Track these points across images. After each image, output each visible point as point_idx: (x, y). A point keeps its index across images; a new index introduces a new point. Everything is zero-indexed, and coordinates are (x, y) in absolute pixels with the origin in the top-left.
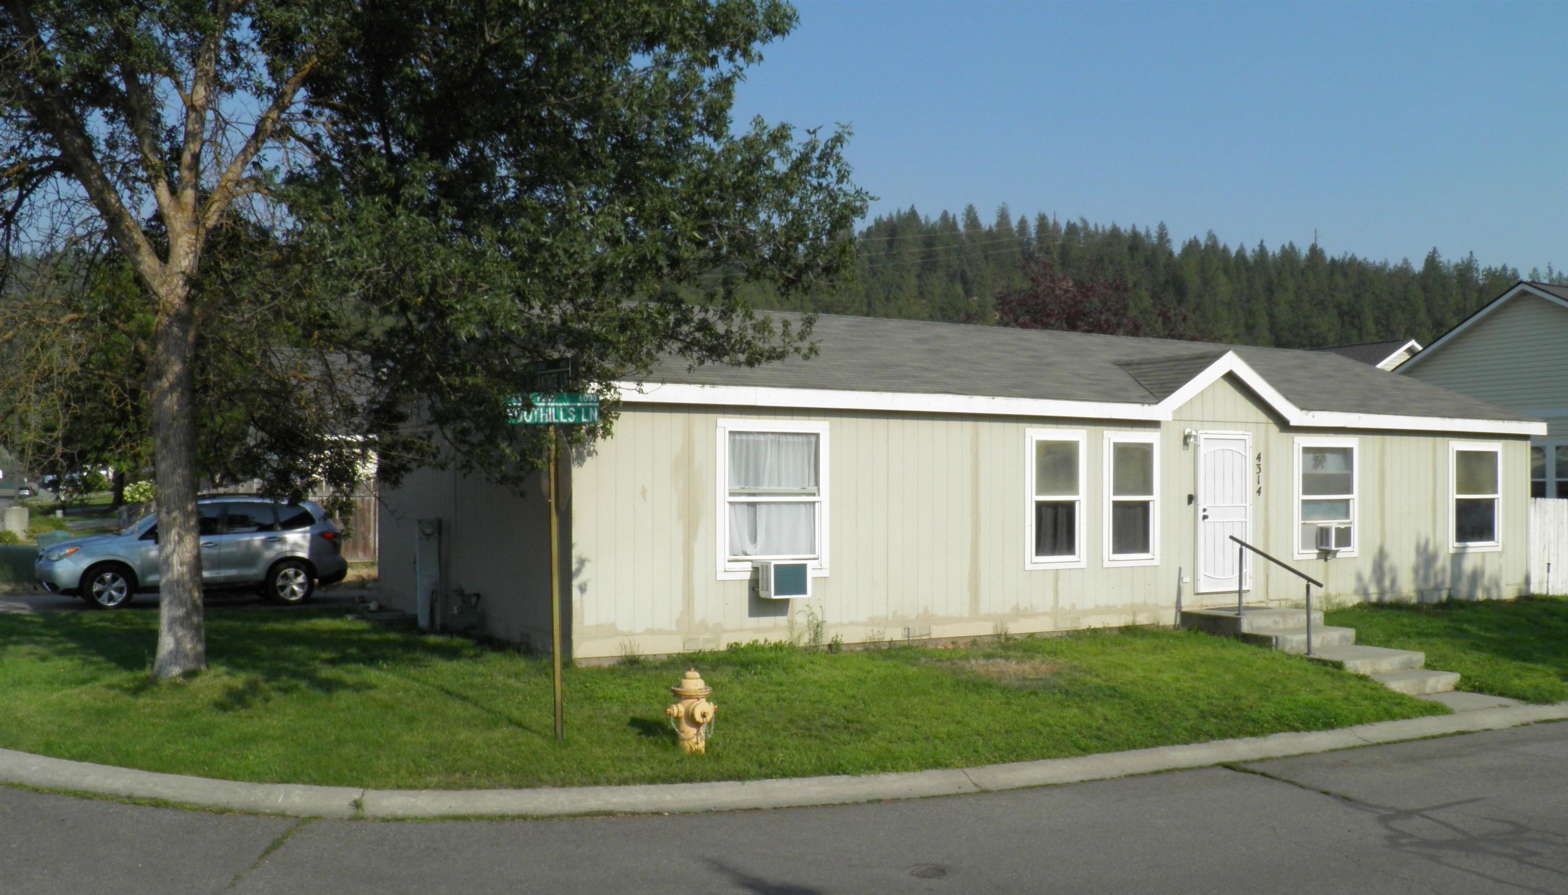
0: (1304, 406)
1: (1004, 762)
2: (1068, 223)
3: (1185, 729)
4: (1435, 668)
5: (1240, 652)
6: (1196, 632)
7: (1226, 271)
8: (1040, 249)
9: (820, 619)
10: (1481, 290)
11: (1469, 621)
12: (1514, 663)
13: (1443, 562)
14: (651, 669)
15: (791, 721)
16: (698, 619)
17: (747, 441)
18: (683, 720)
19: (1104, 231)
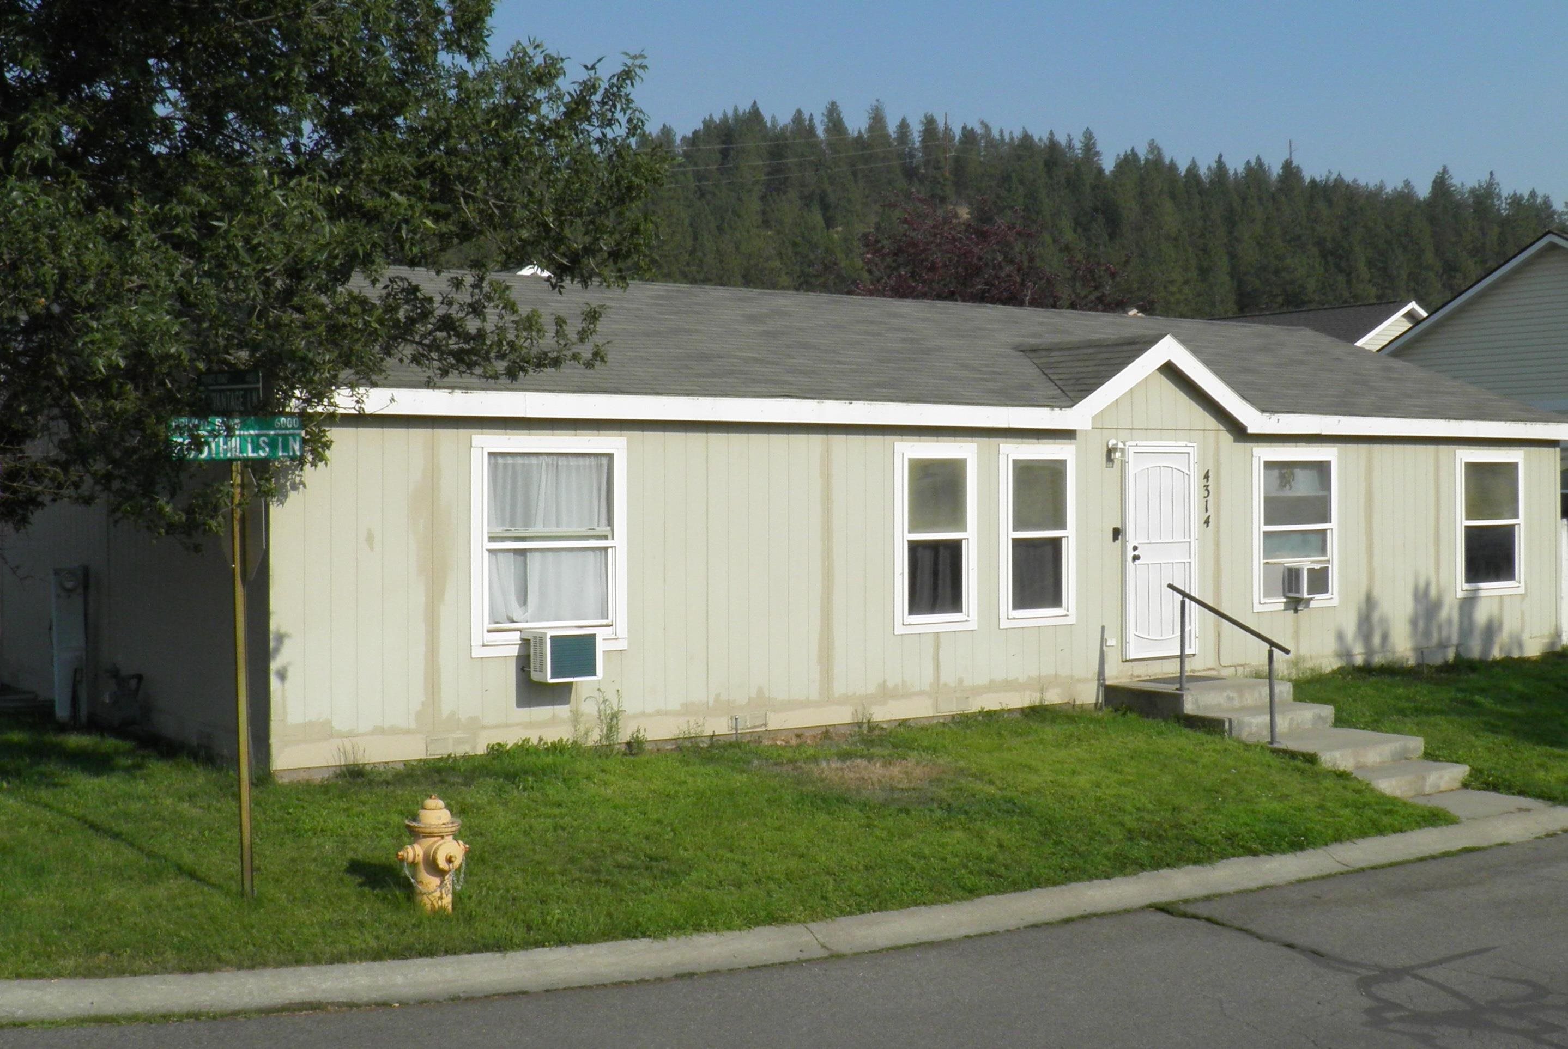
0: (1265, 408)
1: (863, 912)
2: (964, 128)
3: (1106, 857)
4: (1436, 759)
5: (1183, 742)
6: (1124, 714)
7: (1173, 196)
8: (927, 163)
9: (616, 708)
10: (1505, 223)
11: (1482, 691)
12: (1538, 748)
13: (1449, 611)
14: (380, 784)
15: (572, 860)
16: (445, 713)
17: (514, 466)
18: (421, 867)
19: (1012, 139)
